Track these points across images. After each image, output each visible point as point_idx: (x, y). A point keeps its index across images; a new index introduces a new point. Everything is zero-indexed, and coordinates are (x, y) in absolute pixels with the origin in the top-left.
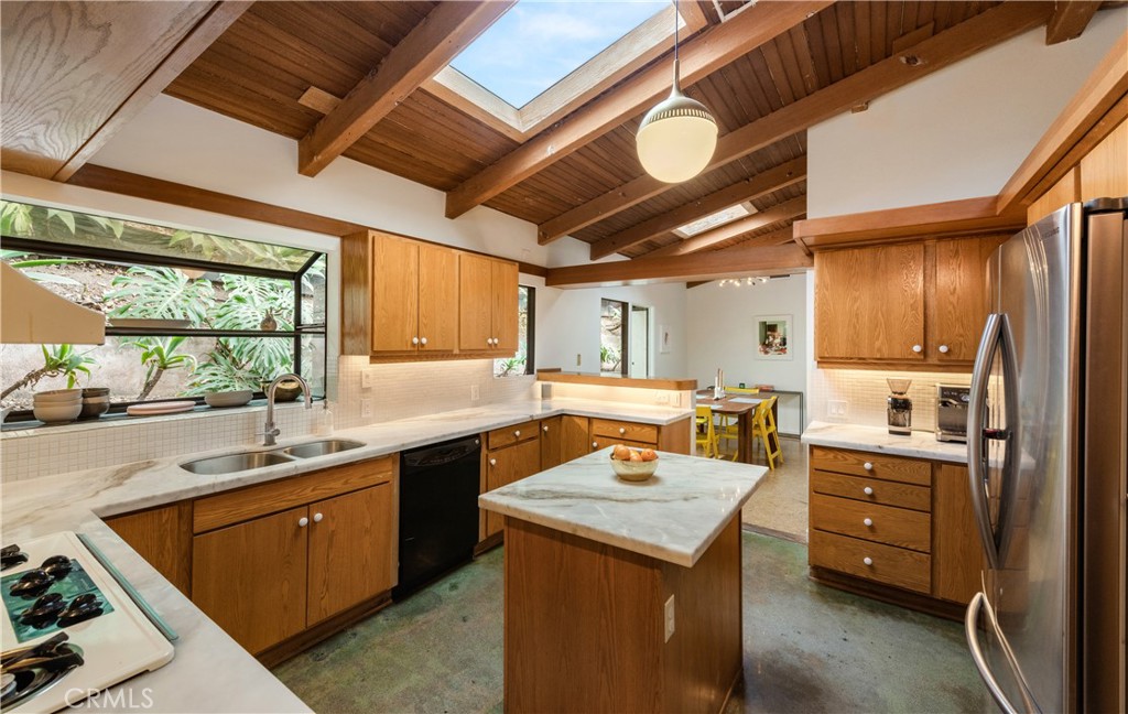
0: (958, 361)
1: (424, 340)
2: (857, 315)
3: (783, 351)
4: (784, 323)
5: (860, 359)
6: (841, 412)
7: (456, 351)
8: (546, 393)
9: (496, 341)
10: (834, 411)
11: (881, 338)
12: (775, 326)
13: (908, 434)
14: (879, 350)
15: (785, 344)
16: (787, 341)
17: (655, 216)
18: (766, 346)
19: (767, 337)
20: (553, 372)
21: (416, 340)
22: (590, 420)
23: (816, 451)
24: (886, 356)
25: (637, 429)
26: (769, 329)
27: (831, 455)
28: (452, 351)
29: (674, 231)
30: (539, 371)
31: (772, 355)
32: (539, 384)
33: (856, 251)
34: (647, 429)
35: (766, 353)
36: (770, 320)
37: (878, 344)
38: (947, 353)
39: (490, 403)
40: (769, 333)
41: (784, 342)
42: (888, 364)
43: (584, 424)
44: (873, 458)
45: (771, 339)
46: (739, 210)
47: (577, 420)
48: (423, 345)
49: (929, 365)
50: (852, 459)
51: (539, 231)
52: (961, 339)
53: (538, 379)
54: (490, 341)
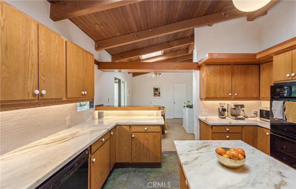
0: (238, 97)
1: (44, 92)
2: (216, 85)
3: (159, 96)
4: (160, 88)
5: (216, 97)
6: (206, 113)
7: (65, 99)
8: (100, 116)
9: (86, 93)
10: (204, 113)
11: (222, 91)
12: (158, 89)
13: (225, 118)
14: (221, 95)
15: (160, 94)
16: (161, 93)
17: (138, 49)
18: (155, 95)
19: (155, 92)
20: (100, 107)
21: (37, 92)
22: (130, 126)
23: (214, 127)
24: (223, 97)
25: (152, 127)
26: (156, 90)
27: (218, 128)
28: (62, 99)
29: (140, 57)
30: (96, 106)
31: (157, 97)
32: (97, 112)
33: (216, 66)
34: (156, 127)
35: (155, 96)
36: (156, 87)
37: (221, 93)
38: (236, 96)
39: (76, 124)
40: (156, 91)
41: (160, 93)
42: (222, 99)
43: (127, 128)
44: (228, 127)
45: (156, 92)
46: (160, 53)
47: (123, 126)
48: (42, 95)
49: (232, 99)
50: (223, 128)
51: (96, 44)
52: (239, 92)
53: (96, 110)
54: (83, 93)
